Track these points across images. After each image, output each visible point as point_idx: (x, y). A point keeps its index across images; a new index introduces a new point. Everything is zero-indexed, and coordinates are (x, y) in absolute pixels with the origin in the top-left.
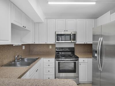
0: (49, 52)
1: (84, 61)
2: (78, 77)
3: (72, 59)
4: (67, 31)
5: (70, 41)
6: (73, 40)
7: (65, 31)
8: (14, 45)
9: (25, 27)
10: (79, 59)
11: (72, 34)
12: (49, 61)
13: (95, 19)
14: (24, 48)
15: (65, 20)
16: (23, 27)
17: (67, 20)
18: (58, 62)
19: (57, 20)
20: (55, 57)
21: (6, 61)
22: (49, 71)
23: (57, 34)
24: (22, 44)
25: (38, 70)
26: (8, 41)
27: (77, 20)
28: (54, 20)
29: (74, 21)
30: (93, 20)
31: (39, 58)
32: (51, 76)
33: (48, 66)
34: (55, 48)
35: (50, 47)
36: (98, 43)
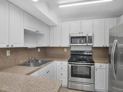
0: (63, 55)
1: (101, 66)
2: (94, 84)
3: (86, 64)
4: (82, 33)
5: (85, 44)
6: (89, 43)
7: (80, 33)
8: (28, 48)
9: (38, 32)
10: (95, 64)
11: (87, 36)
12: (62, 64)
13: (118, 18)
14: (39, 50)
15: (80, 21)
16: (36, 31)
17: (82, 21)
18: (71, 66)
19: (71, 22)
20: (67, 61)
21: (22, 62)
22: (62, 74)
23: (71, 37)
24: (36, 47)
25: (49, 71)
26: (21, 44)
27: (94, 20)
28: (69, 22)
29: (91, 21)
30: (115, 19)
31: (52, 60)
32: (64, 79)
33: (61, 69)
34: (70, 51)
35: (65, 50)
36: (112, 45)
